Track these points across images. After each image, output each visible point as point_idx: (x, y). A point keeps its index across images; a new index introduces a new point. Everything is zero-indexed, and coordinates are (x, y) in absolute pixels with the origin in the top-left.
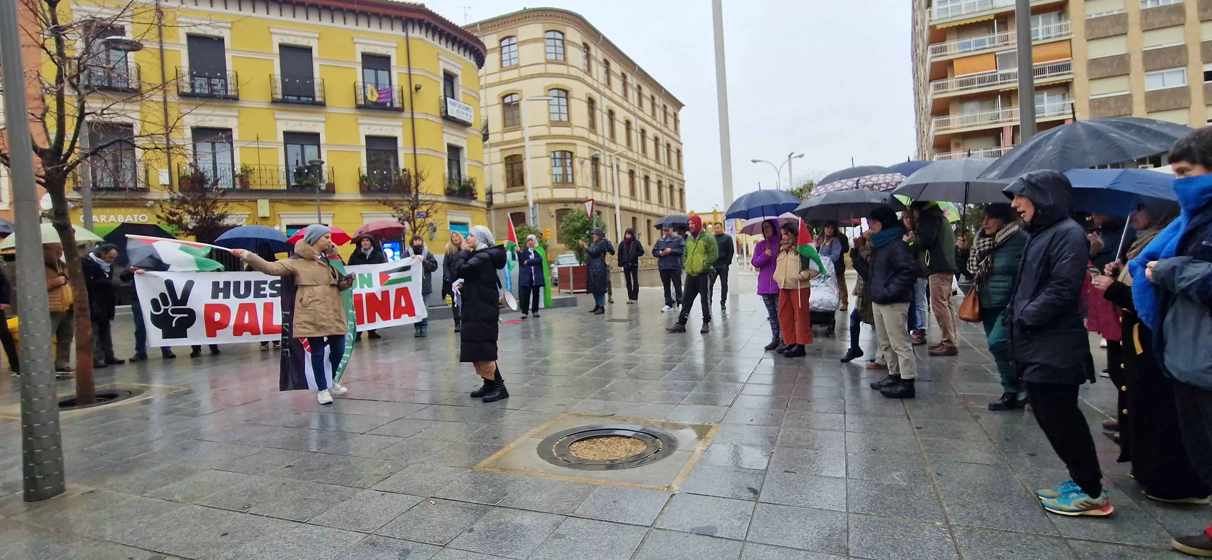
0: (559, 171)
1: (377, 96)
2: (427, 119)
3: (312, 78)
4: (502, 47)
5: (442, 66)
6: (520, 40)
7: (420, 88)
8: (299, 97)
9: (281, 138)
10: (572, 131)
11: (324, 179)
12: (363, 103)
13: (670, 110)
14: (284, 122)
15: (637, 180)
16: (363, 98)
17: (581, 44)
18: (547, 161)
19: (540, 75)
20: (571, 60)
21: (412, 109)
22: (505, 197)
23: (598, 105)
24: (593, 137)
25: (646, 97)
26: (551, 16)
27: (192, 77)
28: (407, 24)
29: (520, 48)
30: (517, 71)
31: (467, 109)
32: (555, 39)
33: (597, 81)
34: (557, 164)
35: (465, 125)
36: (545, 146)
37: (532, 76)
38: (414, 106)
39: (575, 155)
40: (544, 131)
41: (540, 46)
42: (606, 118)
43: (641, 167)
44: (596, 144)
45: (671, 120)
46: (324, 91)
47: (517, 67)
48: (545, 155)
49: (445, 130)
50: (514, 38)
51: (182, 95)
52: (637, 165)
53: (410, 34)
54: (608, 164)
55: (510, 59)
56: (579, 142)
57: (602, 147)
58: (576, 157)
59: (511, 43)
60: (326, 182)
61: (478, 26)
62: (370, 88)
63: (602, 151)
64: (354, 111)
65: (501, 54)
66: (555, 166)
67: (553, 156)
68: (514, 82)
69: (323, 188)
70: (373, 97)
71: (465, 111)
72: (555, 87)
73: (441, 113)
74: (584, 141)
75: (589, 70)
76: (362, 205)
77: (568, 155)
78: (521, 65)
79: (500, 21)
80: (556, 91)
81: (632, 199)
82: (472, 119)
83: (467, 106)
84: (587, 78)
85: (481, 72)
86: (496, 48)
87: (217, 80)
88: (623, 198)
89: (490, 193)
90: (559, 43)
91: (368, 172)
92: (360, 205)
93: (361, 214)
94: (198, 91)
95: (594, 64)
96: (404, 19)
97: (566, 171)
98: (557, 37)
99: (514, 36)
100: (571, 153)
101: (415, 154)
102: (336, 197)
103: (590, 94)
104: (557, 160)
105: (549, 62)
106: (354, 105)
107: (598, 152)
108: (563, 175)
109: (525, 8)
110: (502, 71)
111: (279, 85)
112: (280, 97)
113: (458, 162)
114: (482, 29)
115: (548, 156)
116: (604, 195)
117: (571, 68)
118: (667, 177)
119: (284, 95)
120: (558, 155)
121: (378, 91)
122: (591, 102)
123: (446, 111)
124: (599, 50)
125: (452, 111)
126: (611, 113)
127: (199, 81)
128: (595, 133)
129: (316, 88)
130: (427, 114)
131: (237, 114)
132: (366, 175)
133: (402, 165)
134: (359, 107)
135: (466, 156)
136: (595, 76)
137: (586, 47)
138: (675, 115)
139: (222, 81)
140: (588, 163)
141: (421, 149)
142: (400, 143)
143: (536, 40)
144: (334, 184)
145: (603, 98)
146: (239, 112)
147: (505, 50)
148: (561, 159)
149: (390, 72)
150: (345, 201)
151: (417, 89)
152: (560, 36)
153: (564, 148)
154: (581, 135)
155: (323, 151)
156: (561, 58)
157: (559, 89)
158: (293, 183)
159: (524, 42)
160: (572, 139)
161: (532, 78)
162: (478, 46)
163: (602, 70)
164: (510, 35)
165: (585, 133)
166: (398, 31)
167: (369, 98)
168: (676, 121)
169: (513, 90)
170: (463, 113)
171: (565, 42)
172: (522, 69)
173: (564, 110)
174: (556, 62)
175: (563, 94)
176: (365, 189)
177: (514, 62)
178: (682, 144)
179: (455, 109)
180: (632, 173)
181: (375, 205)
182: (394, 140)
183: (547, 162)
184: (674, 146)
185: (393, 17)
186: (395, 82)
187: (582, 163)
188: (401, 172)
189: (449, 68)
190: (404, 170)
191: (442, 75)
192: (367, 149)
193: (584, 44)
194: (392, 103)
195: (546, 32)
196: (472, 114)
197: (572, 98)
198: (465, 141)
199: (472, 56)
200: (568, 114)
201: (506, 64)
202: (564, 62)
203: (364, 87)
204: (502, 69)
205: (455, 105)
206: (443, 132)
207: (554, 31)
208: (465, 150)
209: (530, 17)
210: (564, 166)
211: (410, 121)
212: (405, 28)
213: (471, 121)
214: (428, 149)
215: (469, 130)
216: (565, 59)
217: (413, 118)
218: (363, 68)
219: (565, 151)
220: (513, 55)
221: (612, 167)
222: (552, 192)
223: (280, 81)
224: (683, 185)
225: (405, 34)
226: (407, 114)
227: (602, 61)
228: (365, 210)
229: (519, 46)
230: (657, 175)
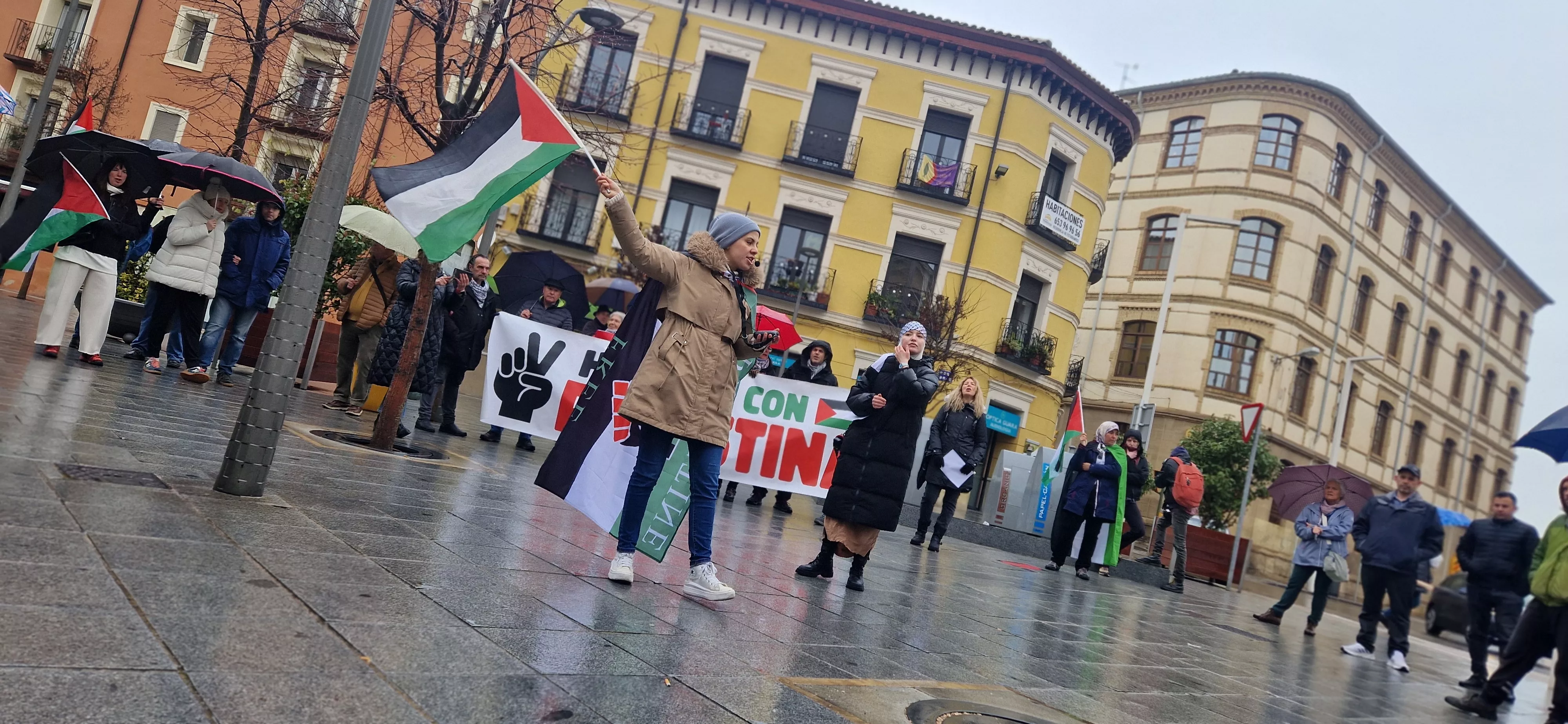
0: (1225, 366)
1: (934, 175)
2: (1001, 224)
3: (847, 134)
4: (1172, 134)
5: (1052, 143)
6: (1211, 125)
7: (1003, 174)
8: (821, 160)
9: (778, 214)
10: (1271, 300)
11: (818, 285)
12: (908, 182)
13: (1513, 303)
14: (789, 192)
15: (1394, 427)
16: (910, 176)
17: (1333, 146)
18: (1206, 343)
19: (1233, 190)
20: (1302, 172)
21: (982, 203)
22: (1107, 391)
23: (1341, 262)
24: (1313, 320)
25: (1459, 269)
26: (1283, 89)
27: (695, 110)
28: (1012, 71)
29: (1207, 139)
30: (1190, 177)
31: (1075, 221)
32: (1280, 131)
33: (1351, 219)
34: (1224, 355)
35: (1064, 246)
36: (1208, 317)
37: (1216, 190)
38: (986, 201)
39: (1266, 344)
40: (1214, 289)
41: (1248, 139)
42: (1352, 290)
43: (1411, 402)
44: (1317, 334)
45: (1509, 327)
46: (857, 156)
47: (1193, 170)
48: (1203, 331)
49: (1026, 248)
50: (1199, 121)
52: (1402, 396)
53: (1014, 87)
54: (1334, 376)
55: (1183, 156)
56: (1279, 323)
57: (1330, 343)
58: (1268, 349)
59: (1192, 128)
60: (820, 291)
61: (1140, 94)
62: (926, 160)
63: (1327, 351)
64: (890, 193)
65: (1168, 145)
66: (1220, 356)
67: (1218, 338)
68: (1179, 195)
69: (813, 298)
70: (926, 176)
71: (1070, 224)
72: (1258, 215)
73: (1027, 219)
74: (1292, 322)
75: (1337, 195)
76: (861, 339)
77: (1251, 342)
78: (1201, 167)
79: (1184, 90)
80: (1258, 223)
81: (1373, 460)
82: (1080, 239)
83: (1077, 216)
84: (1330, 210)
85: (1122, 168)
86: (1161, 134)
87: (723, 119)
88: (1351, 452)
89: (1076, 373)
90: (1285, 138)
91: (884, 289)
92: (855, 338)
93: (855, 351)
94: (696, 130)
95: (1351, 186)
96: (1010, 61)
97: (1239, 372)
98: (1284, 127)
99: (1203, 118)
100: (1259, 340)
101: (965, 277)
102: (826, 317)
103: (1326, 238)
104: (1226, 347)
105: (1256, 169)
106: (894, 185)
107: (1316, 350)
108: (1230, 376)
109: (1235, 71)
110: (1161, 174)
111: (800, 138)
112: (795, 154)
113: (1034, 307)
114: (1145, 100)
115: (1209, 336)
116: (1311, 435)
117: (1298, 186)
118: (1472, 438)
119: (802, 152)
120: (1230, 337)
121: (936, 166)
122: (1326, 255)
123: (1038, 218)
124: (1369, 162)
125: (1048, 219)
126: (1366, 285)
127: (702, 117)
128: (1321, 314)
129: (849, 150)
130: (1004, 216)
131: (733, 170)
132: (880, 293)
133: (939, 289)
134: (900, 188)
135: (1051, 298)
136: (1348, 206)
137: (1343, 153)
138: (1524, 316)
139: (730, 121)
140: (1289, 369)
141: (978, 270)
142: (947, 255)
143: (1241, 128)
144: (828, 297)
145: (1356, 251)
146: (737, 168)
147: (1178, 139)
148: (1235, 346)
149: (964, 141)
150: (838, 326)
151: (1000, 173)
152: (1291, 127)
153: (1246, 327)
154: (1289, 310)
155: (830, 244)
156: (1283, 165)
157: (1263, 220)
158: (774, 282)
159: (1218, 130)
160: (1268, 315)
161: (1215, 193)
162: (1124, 120)
163: (1366, 200)
164: (1194, 114)
165: (1299, 310)
166: (996, 81)
167: (921, 175)
168: (1523, 328)
169: (1174, 208)
170: (1066, 226)
171: (1301, 137)
172: (1200, 175)
173: (1264, 258)
174: (1272, 171)
175: (1271, 230)
176: (872, 314)
177: (1188, 161)
178: (1526, 379)
179: (1054, 216)
180: (1385, 409)
181: (879, 343)
182: (939, 247)
183: (1204, 346)
184: (1504, 378)
185: (994, 57)
186: (967, 157)
187: (1277, 363)
188: (934, 299)
189: (1062, 148)
190: (940, 298)
191: (1047, 158)
192: (893, 254)
193: (1340, 146)
194: (952, 189)
195: (1266, 116)
196: (1081, 231)
197: (1288, 239)
198: (1056, 273)
199: (1109, 138)
200: (1271, 267)
201: (1172, 163)
202: (1289, 174)
203: (918, 159)
204: (1163, 168)
205: (1055, 209)
206: (1022, 251)
207: (1283, 116)
208: (1053, 288)
209: (1240, 87)
210: (1237, 361)
211: (973, 222)
212: (1007, 78)
213: (1077, 241)
214: (989, 273)
215: (1068, 256)
216: (1291, 169)
217: (978, 219)
218: (924, 131)
219: (1248, 334)
220: (1189, 149)
221: (1339, 385)
222: (1200, 402)
223: (802, 132)
224: (1509, 464)
225: (1005, 86)
226: (971, 211)
227: (1371, 182)
228: (862, 347)
229: (1206, 134)
230: (1446, 426)
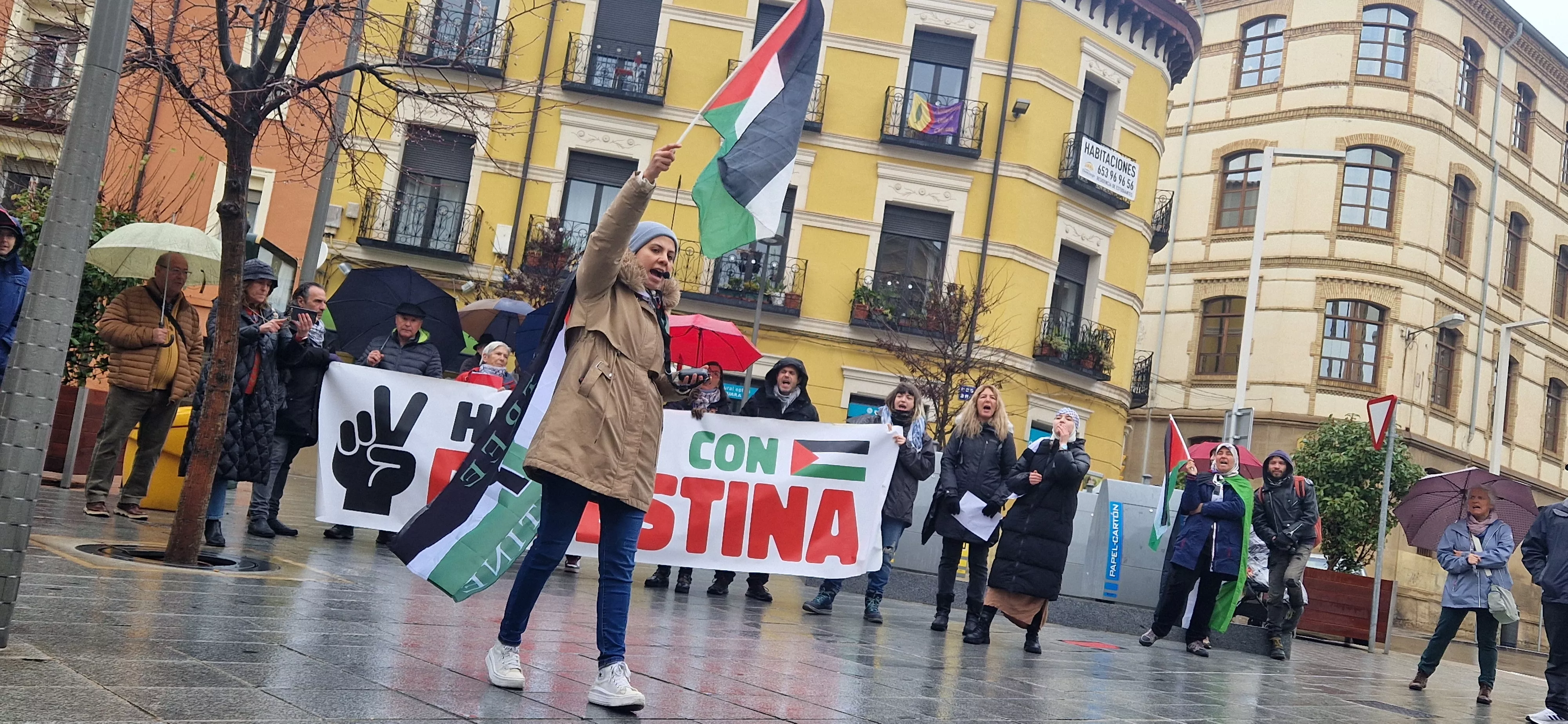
0: (1340, 349)
1: (929, 120)
2: (1026, 180)
4: (1245, 42)
5: (1086, 65)
6: (1294, 26)
7: (1024, 111)
10: (1394, 254)
11: (785, 283)
12: (896, 132)
16: (898, 123)
17: (1458, 41)
18: (1314, 318)
19: (1332, 111)
20: (1421, 79)
21: (998, 153)
22: (1187, 396)
23: (1482, 197)
24: (1453, 278)
27: (594, 55)
29: (1292, 44)
30: (1274, 96)
31: (1125, 167)
32: (1387, 26)
33: (1490, 137)
34: (1339, 334)
35: (1114, 203)
36: (1313, 284)
37: (1309, 113)
38: (1004, 149)
39: (1392, 315)
40: (1318, 247)
41: (1347, 40)
42: (1500, 232)
44: (1460, 296)
46: (823, 102)
47: (1276, 88)
48: (1310, 306)
49: (1062, 209)
50: (1279, 22)
51: (568, 87)
54: (1487, 351)
55: (1261, 70)
56: (1408, 285)
57: (1477, 306)
58: (1396, 321)
59: (1270, 32)
60: (786, 290)
62: (917, 100)
63: (1475, 317)
64: (873, 149)
65: (1241, 57)
66: (1333, 336)
67: (1329, 312)
68: (1260, 123)
69: (779, 302)
70: (919, 122)
71: (1118, 173)
72: (1367, 142)
73: (1061, 170)
74: (1424, 283)
75: (1470, 107)
76: (850, 352)
77: (1373, 314)
78: (1287, 83)
80: (1368, 152)
81: (1545, 458)
82: (1134, 192)
83: (1128, 161)
84: (1462, 128)
85: (1182, 91)
86: (1230, 43)
87: (634, 64)
88: (1517, 451)
89: (1143, 374)
90: (1395, 36)
91: (875, 281)
92: (840, 350)
93: (842, 370)
94: (597, 82)
95: (1486, 93)
97: (1360, 355)
98: (1392, 22)
99: (1284, 17)
100: (1383, 310)
101: (983, 255)
102: (800, 326)
103: (1460, 166)
104: (1340, 324)
105: (1359, 80)
106: (877, 137)
107: (1460, 317)
108: (1349, 362)
110: (1234, 97)
113: (1081, 289)
115: (1316, 310)
116: (1462, 431)
117: (1418, 99)
120: (1344, 309)
121: (932, 108)
122: (1462, 188)
123: (1075, 167)
124: (1507, 60)
125: (1089, 168)
126: (1518, 224)
127: (604, 64)
128: (1463, 269)
129: (812, 96)
130: (1029, 169)
131: (653, 133)
132: (870, 287)
133: (950, 276)
134: (886, 141)
135: (1102, 275)
136: (1485, 121)
137: (1472, 50)
139: (644, 66)
140: (1426, 344)
141: (1001, 245)
142: (956, 227)
143: (1336, 27)
144: (800, 297)
145: (1500, 179)
146: (658, 129)
147: (1253, 48)
148: (1351, 320)
149: (966, 70)
150: (816, 336)
151: (1019, 111)
152: (1402, 19)
153: (1365, 294)
154: (1420, 267)
155: (797, 224)
156: (1394, 71)
157: (1374, 148)
158: (724, 283)
159: (1305, 30)
160: (1392, 275)
161: (1308, 116)
163: (1508, 111)
164: (1271, 12)
165: (1432, 266)
167: (912, 122)
169: (1255, 141)
170: (1113, 176)
171: (1415, 33)
172: (1287, 94)
173: (1381, 199)
174: (1380, 82)
175: (1386, 161)
176: (862, 316)
177: (1269, 77)
179: (1097, 163)
181: (875, 356)
182: (944, 218)
183: (1311, 324)
186: (973, 93)
187: (1409, 339)
188: (945, 290)
189: (1099, 70)
190: (952, 287)
191: (1081, 86)
192: (883, 233)
193: (1467, 41)
194: (956, 137)
195: (1366, 8)
196: (1136, 181)
197: (1410, 171)
198: (1105, 241)
199: (1161, 52)
200: (1391, 211)
201: (1247, 81)
202: (1405, 83)
203: (906, 99)
204: (1237, 88)
205: (1097, 155)
206: (1058, 214)
207: (1389, 6)
208: (1103, 262)
210: (1356, 341)
211: (988, 180)
213: (1130, 196)
214: (1015, 247)
215: (1120, 216)
216: (1405, 77)
217: (995, 175)
218: (912, 60)
219: (1368, 303)
220: (1269, 60)
221: (1494, 362)
222: (1313, 400)
226: (984, 165)
227: (1512, 86)
228: (851, 363)
229: (1289, 39)
